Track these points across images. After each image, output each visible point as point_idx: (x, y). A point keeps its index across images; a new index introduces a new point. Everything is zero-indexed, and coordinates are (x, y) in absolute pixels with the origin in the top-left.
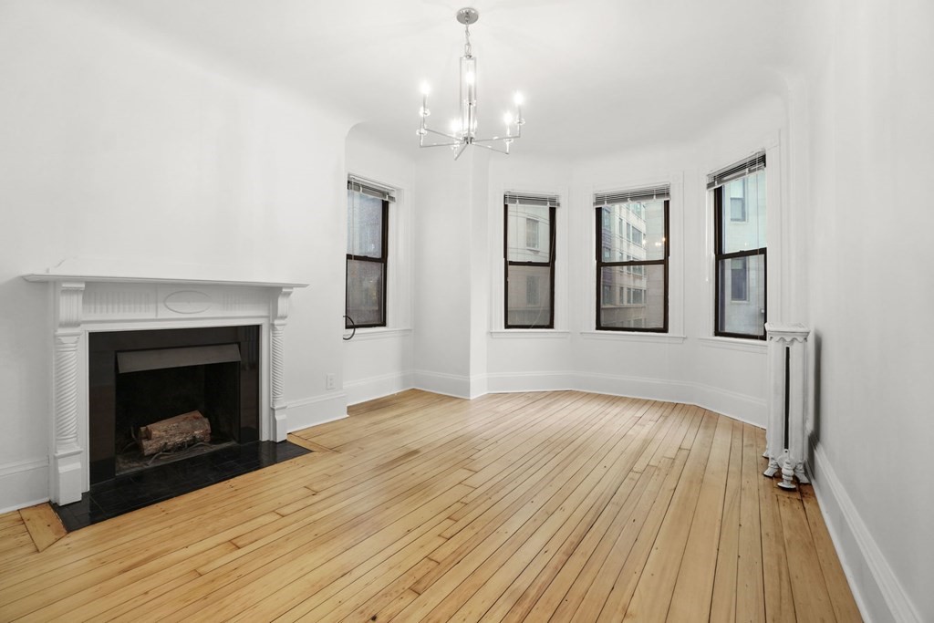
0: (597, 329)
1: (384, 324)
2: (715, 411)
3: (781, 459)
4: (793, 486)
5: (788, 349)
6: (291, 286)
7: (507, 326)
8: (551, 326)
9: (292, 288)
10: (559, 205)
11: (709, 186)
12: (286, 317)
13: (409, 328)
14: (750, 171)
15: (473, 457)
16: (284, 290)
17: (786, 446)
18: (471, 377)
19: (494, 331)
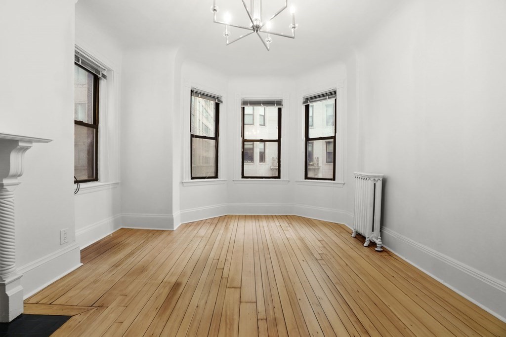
0: (242, 178)
1: (96, 179)
2: (306, 217)
3: (372, 237)
4: (382, 249)
5: (375, 184)
6: (30, 140)
7: (192, 178)
8: (216, 177)
9: (31, 142)
10: (222, 102)
11: (304, 103)
12: (20, 175)
13: (118, 181)
14: (329, 98)
15: (225, 275)
16: (21, 144)
17: (373, 231)
18: (173, 214)
19: (184, 181)
